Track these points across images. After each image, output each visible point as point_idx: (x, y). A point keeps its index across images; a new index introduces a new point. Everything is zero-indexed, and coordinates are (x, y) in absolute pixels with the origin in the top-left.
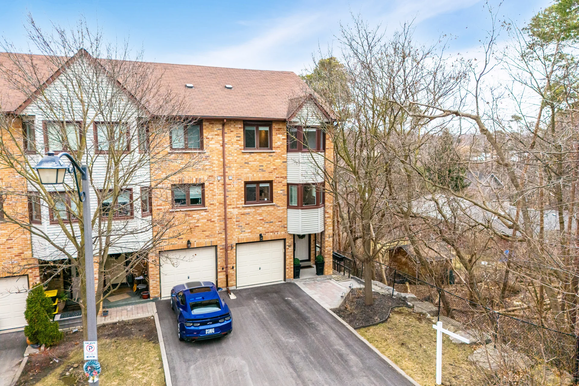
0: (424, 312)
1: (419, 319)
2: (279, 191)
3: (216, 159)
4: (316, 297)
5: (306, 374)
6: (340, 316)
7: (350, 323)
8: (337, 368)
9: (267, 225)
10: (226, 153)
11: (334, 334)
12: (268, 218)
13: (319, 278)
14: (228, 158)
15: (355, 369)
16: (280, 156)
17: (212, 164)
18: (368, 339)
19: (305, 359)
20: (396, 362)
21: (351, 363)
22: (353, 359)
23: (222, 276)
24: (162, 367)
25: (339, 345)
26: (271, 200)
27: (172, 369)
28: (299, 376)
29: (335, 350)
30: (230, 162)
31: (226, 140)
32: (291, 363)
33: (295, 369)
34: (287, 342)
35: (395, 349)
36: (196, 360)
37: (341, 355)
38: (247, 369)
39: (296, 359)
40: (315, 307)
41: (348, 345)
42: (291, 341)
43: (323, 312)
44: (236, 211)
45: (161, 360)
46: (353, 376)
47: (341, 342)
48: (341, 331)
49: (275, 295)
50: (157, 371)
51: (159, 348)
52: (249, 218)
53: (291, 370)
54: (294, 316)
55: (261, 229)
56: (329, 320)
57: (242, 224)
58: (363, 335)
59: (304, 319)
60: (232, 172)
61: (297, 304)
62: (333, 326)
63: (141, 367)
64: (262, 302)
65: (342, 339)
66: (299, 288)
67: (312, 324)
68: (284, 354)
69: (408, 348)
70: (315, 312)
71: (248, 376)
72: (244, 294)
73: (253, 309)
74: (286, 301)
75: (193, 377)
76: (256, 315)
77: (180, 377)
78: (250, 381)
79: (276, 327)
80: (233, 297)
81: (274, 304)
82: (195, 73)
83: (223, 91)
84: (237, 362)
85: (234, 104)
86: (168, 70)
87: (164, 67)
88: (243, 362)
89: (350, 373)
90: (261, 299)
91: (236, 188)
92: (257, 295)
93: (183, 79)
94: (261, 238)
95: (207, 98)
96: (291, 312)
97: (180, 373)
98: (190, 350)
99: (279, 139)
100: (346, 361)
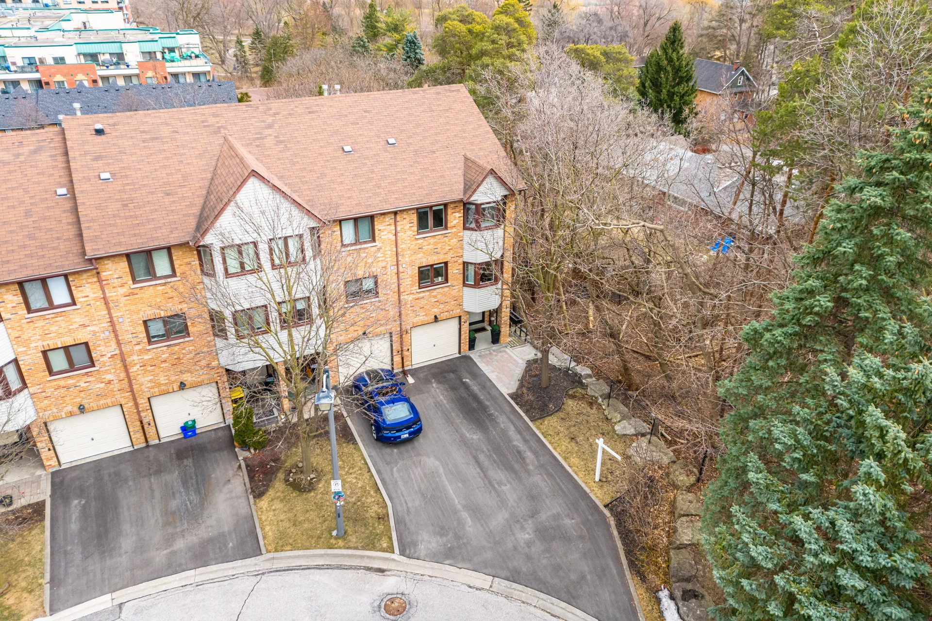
0: (596, 395)
1: (591, 404)
2: (455, 271)
3: (390, 250)
4: (492, 377)
5: (491, 473)
6: (517, 404)
7: (527, 412)
8: (517, 466)
9: (442, 306)
10: (399, 242)
11: (512, 428)
12: (444, 299)
13: (495, 347)
14: (401, 246)
15: (531, 467)
16: (455, 235)
17: (385, 255)
18: (543, 434)
19: (489, 457)
20: (565, 459)
21: (528, 461)
22: (529, 455)
23: (397, 359)
24: (369, 471)
25: (517, 441)
26: (447, 281)
28: (486, 476)
29: (514, 446)
30: (403, 250)
31: (399, 229)
32: (478, 462)
33: (482, 470)
34: (472, 439)
35: (565, 444)
36: (396, 463)
37: (519, 452)
38: (441, 470)
39: (482, 457)
40: (493, 392)
41: (525, 441)
42: (475, 437)
43: (501, 399)
44: (411, 297)
45: (366, 464)
46: (529, 475)
47: (519, 437)
48: (519, 423)
49: (452, 375)
50: (367, 475)
51: (359, 450)
52: (423, 302)
53: (479, 470)
54: (475, 405)
55: (436, 311)
56: (507, 409)
57: (417, 308)
58: (539, 429)
59: (484, 409)
60: (405, 260)
61: (475, 389)
62: (512, 416)
63: (351, 471)
64: (441, 386)
65: (520, 433)
66: (475, 363)
67: (491, 415)
68: (471, 453)
69: (577, 443)
70: (493, 398)
71: (444, 478)
72: (422, 375)
73: (434, 397)
74: (464, 384)
75: (399, 479)
76: (438, 405)
77: (388, 480)
78: (447, 483)
79: (459, 420)
80: (411, 380)
81: (453, 388)
82: (346, 116)
83: (386, 151)
84: (431, 462)
85: (404, 180)
86: (313, 116)
87: (307, 108)
88: (437, 463)
89: (527, 471)
90: (439, 382)
91: (410, 275)
92: (434, 376)
93: (336, 132)
94: (436, 319)
95: (372, 172)
96: (470, 399)
97: (386, 476)
98: (387, 450)
99: (455, 218)
100: (523, 459)
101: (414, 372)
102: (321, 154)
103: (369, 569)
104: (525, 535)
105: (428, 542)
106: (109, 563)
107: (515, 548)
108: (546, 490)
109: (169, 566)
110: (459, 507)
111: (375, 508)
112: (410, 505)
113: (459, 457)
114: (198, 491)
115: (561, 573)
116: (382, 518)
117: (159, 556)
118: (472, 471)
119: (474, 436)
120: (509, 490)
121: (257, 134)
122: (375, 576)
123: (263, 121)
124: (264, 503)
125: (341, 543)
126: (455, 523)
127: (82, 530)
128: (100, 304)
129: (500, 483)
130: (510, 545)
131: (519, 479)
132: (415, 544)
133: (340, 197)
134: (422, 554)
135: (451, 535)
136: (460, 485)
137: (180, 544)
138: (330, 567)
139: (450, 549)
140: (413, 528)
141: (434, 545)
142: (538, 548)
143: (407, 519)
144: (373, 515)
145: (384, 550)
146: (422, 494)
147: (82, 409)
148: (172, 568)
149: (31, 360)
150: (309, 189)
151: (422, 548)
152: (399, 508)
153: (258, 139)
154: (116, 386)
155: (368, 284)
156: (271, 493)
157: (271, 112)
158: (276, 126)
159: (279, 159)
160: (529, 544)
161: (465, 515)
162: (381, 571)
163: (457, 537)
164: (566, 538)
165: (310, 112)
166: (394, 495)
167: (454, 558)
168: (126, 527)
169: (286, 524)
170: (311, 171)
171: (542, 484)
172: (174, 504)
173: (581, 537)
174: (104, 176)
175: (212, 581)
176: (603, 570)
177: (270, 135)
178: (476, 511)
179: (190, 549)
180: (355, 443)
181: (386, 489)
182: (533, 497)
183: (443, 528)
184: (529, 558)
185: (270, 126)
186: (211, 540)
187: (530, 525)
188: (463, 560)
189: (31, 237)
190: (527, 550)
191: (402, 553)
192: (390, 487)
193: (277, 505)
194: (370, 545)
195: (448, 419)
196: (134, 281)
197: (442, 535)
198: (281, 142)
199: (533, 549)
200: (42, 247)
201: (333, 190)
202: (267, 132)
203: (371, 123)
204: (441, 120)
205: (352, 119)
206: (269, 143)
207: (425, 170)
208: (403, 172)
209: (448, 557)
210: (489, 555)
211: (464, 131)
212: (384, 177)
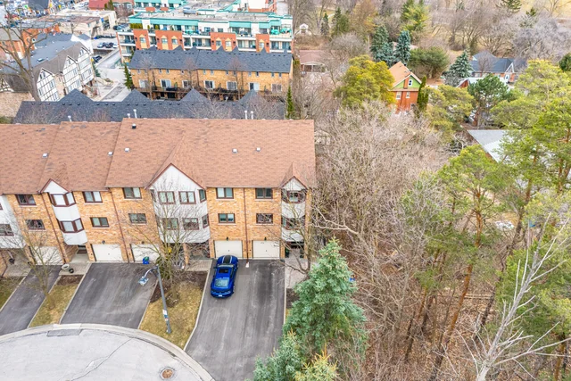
2: (276, 218)
3: (241, 204)
5: (248, 328)
6: (287, 295)
7: (288, 302)
8: (262, 329)
9: (269, 234)
10: (246, 200)
11: (275, 308)
13: (301, 259)
14: (247, 203)
15: (268, 332)
16: (277, 202)
17: (238, 205)
19: (253, 319)
22: (272, 325)
23: (245, 253)
25: (272, 318)
26: (272, 223)
28: (245, 328)
29: (269, 318)
30: (248, 205)
31: (246, 195)
32: (246, 320)
36: (212, 307)
37: (268, 322)
38: (228, 318)
39: (250, 318)
41: (276, 317)
43: (282, 290)
44: (252, 226)
45: (200, 302)
46: (264, 336)
47: (275, 313)
48: (280, 306)
49: (269, 269)
50: (197, 308)
51: (202, 295)
52: (259, 230)
53: (244, 324)
54: (267, 289)
55: (266, 235)
56: (281, 296)
57: (255, 232)
58: (286, 313)
59: (270, 292)
60: (249, 209)
61: (274, 280)
62: (279, 301)
63: (192, 304)
64: (259, 273)
65: (277, 312)
66: (284, 266)
67: (271, 297)
68: (247, 314)
70: (278, 288)
71: (227, 322)
72: (254, 264)
73: (252, 278)
74: (271, 276)
75: (208, 316)
76: (251, 283)
77: (203, 314)
78: (226, 325)
79: (254, 295)
80: (247, 266)
81: (264, 277)
82: (243, 132)
83: (253, 154)
84: (227, 312)
85: (254, 171)
86: (228, 130)
87: (227, 125)
88: (229, 314)
89: (265, 333)
90: (260, 271)
91: (252, 217)
92: (260, 266)
93: (234, 140)
94: (265, 239)
95: (241, 165)
96: (267, 286)
97: (204, 312)
98: (213, 299)
99: (276, 195)
100: (268, 326)
101: (251, 262)
102: (221, 152)
103: (170, 352)
104: (239, 365)
105: (200, 350)
106: (88, 310)
107: (231, 369)
108: (266, 346)
109: (106, 320)
110: (223, 339)
111: (190, 325)
112: (204, 330)
113: (241, 314)
114: (133, 291)
116: (189, 331)
117: (105, 314)
118: (241, 323)
119: (254, 306)
120: (249, 341)
121: (197, 136)
122: (170, 357)
123: (203, 130)
124: (152, 306)
125: (167, 336)
126: (216, 346)
127: (88, 292)
128: (112, 204)
129: (248, 335)
130: (231, 366)
131: (258, 336)
132: (194, 349)
134: (194, 354)
135: (210, 351)
137: (114, 312)
138: (157, 345)
139: (206, 358)
140: (198, 341)
141: (201, 353)
142: (241, 373)
143: (198, 335)
144: (187, 328)
145: (180, 347)
146: (212, 327)
147: (104, 242)
148: (106, 322)
149: (86, 220)
151: (195, 352)
152: (199, 329)
153: (197, 139)
154: (117, 236)
155: (230, 216)
156: (157, 302)
157: (210, 125)
158: (208, 133)
159: (201, 151)
160: (239, 369)
161: (223, 344)
162: (174, 355)
163: (212, 353)
166: (201, 322)
167: (204, 362)
168: (102, 298)
169: (153, 319)
170: (212, 160)
171: (266, 342)
172: (123, 293)
174: (127, 149)
175: (115, 333)
177: (203, 138)
178: (228, 344)
179: (116, 315)
180: (202, 291)
181: (199, 319)
182: (257, 348)
183: (209, 346)
184: (233, 376)
185: (205, 133)
186: (125, 315)
187: (245, 361)
188: (207, 364)
189: (92, 173)
190: (235, 372)
191: (186, 351)
192: (202, 318)
193: (156, 309)
194: (176, 342)
196: (125, 197)
197: (207, 349)
198: (206, 142)
199: (238, 373)
200: (94, 178)
201: (218, 171)
202: (203, 136)
203: (253, 138)
204: (291, 140)
205: (245, 133)
206: (201, 141)
207: (268, 167)
208: (256, 167)
209: (203, 360)
210: (218, 367)
211: (299, 148)
212: (245, 169)
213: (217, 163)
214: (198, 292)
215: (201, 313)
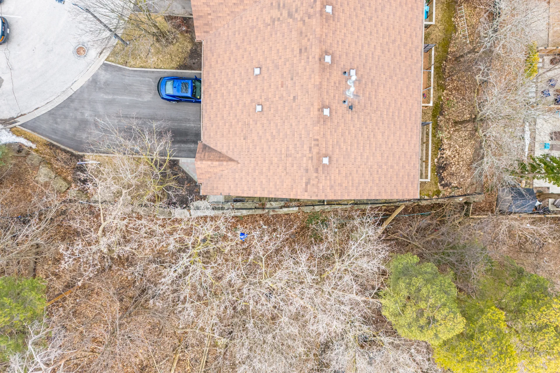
24: (155, 68)
27: (153, 72)
28: (127, 117)
32: (137, 118)
38: (140, 99)
40: (184, 154)
42: (154, 126)
45: (160, 68)
51: (171, 69)
54: (179, 139)
63: (159, 60)
68: (145, 118)
70: (180, 152)
71: (135, 99)
73: (194, 121)
75: (144, 79)
77: (146, 74)
78: (131, 98)
82: (292, 79)
83: (252, 101)
85: (225, 105)
87: (306, 49)
88: (146, 100)
93: (277, 67)
95: (235, 84)
96: (183, 138)
97: (149, 75)
102: (257, 50)
103: (104, 49)
104: (87, 115)
105: (104, 76)
107: (83, 107)
110: (115, 97)
111: (132, 63)
112: (127, 77)
113: (145, 112)
115: (62, 117)
116: (126, 64)
118: (133, 113)
121: (284, 5)
122: (100, 50)
123: (296, 11)
126: (108, 91)
129: (120, 121)
130: (86, 106)
132: (106, 70)
133: (219, 56)
134: (100, 72)
135: (103, 86)
136: (128, 103)
139: (96, 83)
140: (114, 73)
141: (102, 78)
142: (79, 116)
143: (120, 73)
144: (129, 61)
145: (108, 57)
146: (130, 85)
150: (228, 35)
152: (127, 72)
153: (279, 5)
156: (166, 23)
157: (306, 19)
158: (291, 20)
159: (257, 18)
160: (82, 114)
161: (110, 97)
162: (101, 53)
163: (100, 88)
164: (77, 129)
165: (301, 50)
166: (136, 73)
167: (91, 82)
170: (243, 39)
173: (75, 135)
176: (56, 133)
177: (281, 14)
178: (110, 103)
180: (177, 68)
181: (140, 71)
183: (108, 85)
184: (76, 109)
185: (290, 15)
187: (91, 119)
188: (89, 85)
190: (80, 111)
191: (104, 64)
192: (141, 74)
194: (113, 53)
195: (173, 120)
197: (105, 83)
198: (274, 22)
199: (79, 114)
201: (225, 52)
202: (285, 13)
203: (281, 98)
204: (275, 160)
205: (289, 83)
206: (275, 13)
207: (231, 126)
208: (231, 107)
209: (94, 81)
210: (86, 95)
211: (261, 173)
212: (229, 92)
213: (238, 48)
214: (174, 65)
215: (147, 72)
